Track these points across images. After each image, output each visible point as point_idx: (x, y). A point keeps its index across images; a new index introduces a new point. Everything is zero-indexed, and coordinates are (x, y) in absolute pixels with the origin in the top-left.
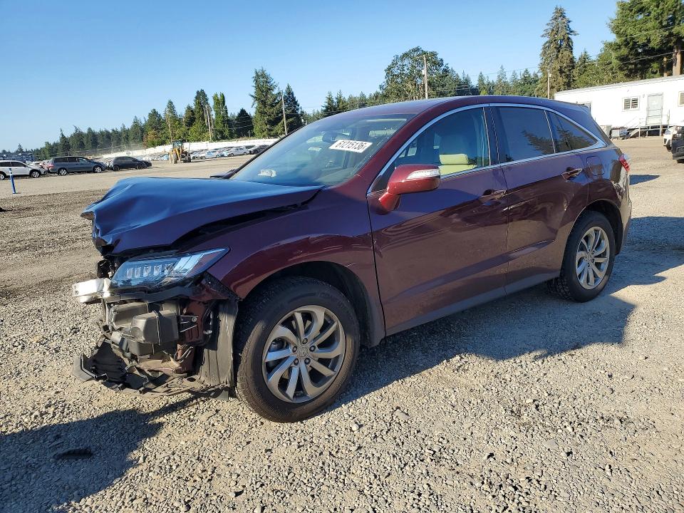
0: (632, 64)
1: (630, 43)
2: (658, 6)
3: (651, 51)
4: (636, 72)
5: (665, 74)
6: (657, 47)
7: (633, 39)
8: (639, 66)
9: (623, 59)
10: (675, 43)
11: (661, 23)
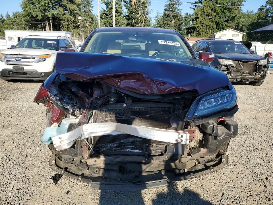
0: (30, 24)
1: (30, 15)
2: (39, 3)
3: (37, 20)
4: (32, 27)
5: (43, 30)
6: (40, 19)
7: (31, 14)
8: (33, 25)
9: (27, 21)
10: (46, 19)
11: (41, 10)
